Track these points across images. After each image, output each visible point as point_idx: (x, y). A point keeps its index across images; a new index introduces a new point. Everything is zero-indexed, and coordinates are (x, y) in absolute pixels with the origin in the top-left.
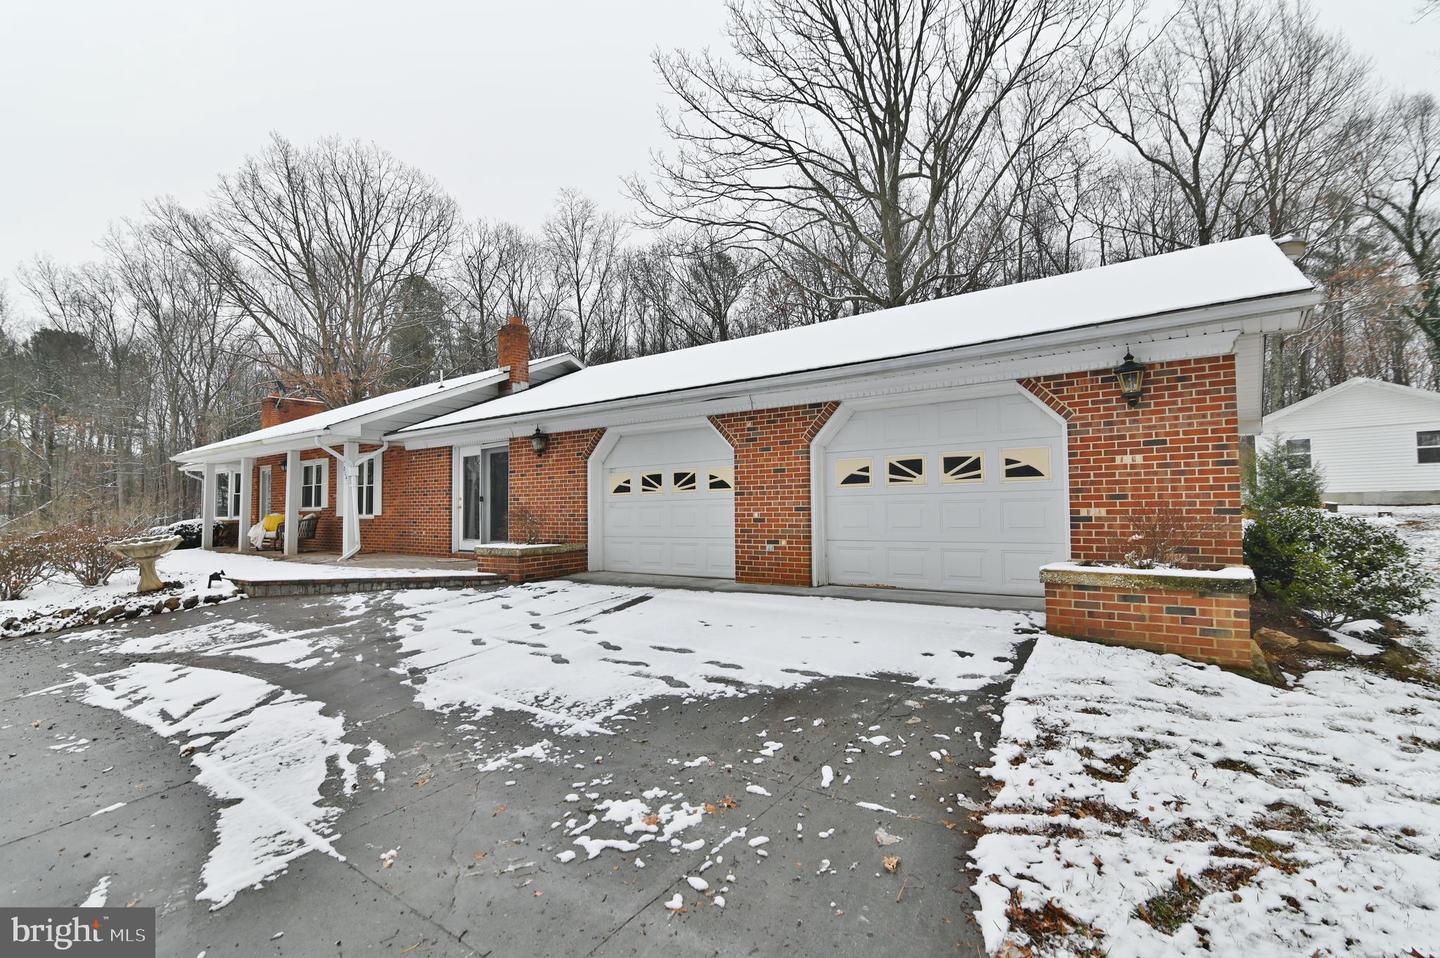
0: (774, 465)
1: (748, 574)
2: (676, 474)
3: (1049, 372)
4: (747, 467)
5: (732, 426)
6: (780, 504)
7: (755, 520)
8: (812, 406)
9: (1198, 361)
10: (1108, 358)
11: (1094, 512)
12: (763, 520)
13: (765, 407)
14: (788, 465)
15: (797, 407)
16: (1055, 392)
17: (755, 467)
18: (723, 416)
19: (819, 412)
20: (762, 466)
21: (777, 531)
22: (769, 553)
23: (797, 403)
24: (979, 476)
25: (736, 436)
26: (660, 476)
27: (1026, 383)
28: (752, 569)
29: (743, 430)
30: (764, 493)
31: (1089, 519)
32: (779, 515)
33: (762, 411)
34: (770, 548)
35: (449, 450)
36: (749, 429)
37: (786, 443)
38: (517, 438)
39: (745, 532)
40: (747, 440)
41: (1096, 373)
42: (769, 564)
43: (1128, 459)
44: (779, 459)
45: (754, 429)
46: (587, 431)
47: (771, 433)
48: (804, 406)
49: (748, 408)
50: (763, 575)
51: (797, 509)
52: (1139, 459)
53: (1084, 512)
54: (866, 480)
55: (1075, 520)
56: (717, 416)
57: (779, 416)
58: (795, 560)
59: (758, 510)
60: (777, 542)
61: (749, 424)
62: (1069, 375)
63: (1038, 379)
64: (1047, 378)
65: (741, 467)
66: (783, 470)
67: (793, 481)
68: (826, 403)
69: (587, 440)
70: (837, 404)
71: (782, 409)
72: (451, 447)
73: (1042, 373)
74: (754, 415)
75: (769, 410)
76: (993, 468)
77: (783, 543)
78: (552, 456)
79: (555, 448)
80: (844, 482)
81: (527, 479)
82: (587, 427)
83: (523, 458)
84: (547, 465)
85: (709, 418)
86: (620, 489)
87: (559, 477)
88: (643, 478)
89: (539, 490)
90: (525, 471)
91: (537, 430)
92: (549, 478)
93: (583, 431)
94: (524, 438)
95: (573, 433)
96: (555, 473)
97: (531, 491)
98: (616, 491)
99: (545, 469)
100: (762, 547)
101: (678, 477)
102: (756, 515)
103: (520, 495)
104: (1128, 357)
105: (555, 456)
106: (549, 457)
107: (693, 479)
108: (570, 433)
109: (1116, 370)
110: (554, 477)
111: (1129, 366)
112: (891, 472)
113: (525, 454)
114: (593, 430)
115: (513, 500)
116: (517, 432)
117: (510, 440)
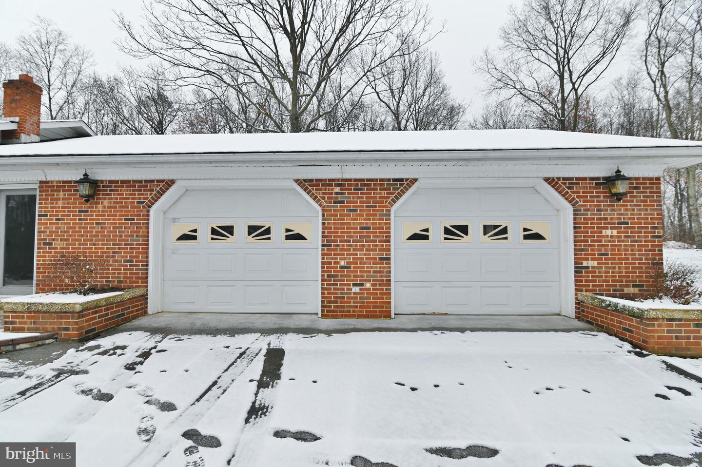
0: (360, 224)
1: (334, 311)
2: (249, 227)
3: (566, 175)
4: (335, 224)
5: (321, 189)
6: (365, 254)
7: (342, 267)
8: (394, 180)
9: (644, 179)
10: (602, 170)
11: (591, 263)
12: (350, 267)
13: (353, 177)
14: (373, 224)
15: (382, 180)
16: (569, 188)
17: (341, 224)
18: (311, 180)
19: (401, 185)
20: (350, 224)
21: (363, 276)
22: (355, 293)
23: (382, 177)
24: (506, 238)
25: (324, 198)
26: (232, 227)
27: (549, 180)
28: (337, 307)
29: (332, 194)
30: (351, 246)
31: (588, 267)
32: (365, 263)
33: (350, 180)
34: (356, 289)
36: (337, 193)
37: (371, 207)
38: (52, 182)
39: (330, 276)
40: (335, 202)
41: (592, 179)
42: (355, 302)
43: (609, 232)
44: (365, 219)
45: (342, 194)
46: (152, 181)
47: (358, 198)
48: (389, 180)
49: (339, 176)
50: (349, 311)
51: (381, 259)
52: (615, 232)
53: (585, 264)
54: (426, 238)
55: (578, 269)
56: (305, 180)
57: (365, 185)
58: (379, 298)
59: (345, 259)
60: (363, 285)
61: (337, 190)
62: (577, 179)
63: (559, 179)
64: (564, 179)
65: (328, 224)
66: (369, 228)
67: (377, 237)
68: (407, 180)
69: (152, 190)
70: (416, 180)
71: (368, 180)
73: (561, 175)
74: (341, 183)
75: (356, 180)
76: (515, 234)
77: (368, 285)
78: (102, 203)
79: (107, 195)
80: (409, 239)
81: (65, 224)
82: (152, 178)
83: (60, 203)
84: (95, 211)
85: (296, 181)
86: (184, 237)
87: (112, 224)
88: (213, 229)
89: (82, 236)
90: (62, 215)
91: (86, 175)
92: (97, 224)
93: (146, 181)
94: (64, 182)
95: (134, 181)
96: (106, 220)
97: (70, 236)
98: (179, 239)
99: (93, 215)
100: (348, 289)
101: (252, 229)
102: (342, 263)
103: (54, 240)
104: (618, 171)
105: (106, 203)
106: (98, 203)
107: (268, 231)
108: (129, 181)
109: (605, 178)
110: (104, 224)
111: (618, 176)
112: (445, 233)
113: (63, 199)
114: (158, 181)
115: (42, 244)
116: (52, 175)
117: (41, 183)
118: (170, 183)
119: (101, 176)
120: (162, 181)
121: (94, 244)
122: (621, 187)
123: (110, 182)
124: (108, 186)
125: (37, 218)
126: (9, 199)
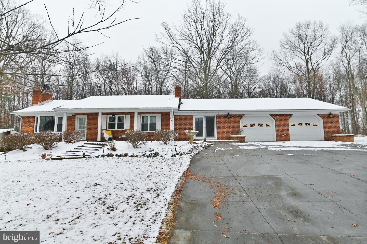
0: (283, 123)
1: (279, 140)
2: (258, 124)
3: (321, 113)
5: (275, 116)
8: (289, 114)
9: (336, 114)
11: (327, 130)
14: (285, 123)
15: (286, 115)
16: (322, 116)
17: (279, 123)
20: (281, 123)
21: (284, 133)
24: (310, 126)
25: (275, 118)
26: (255, 124)
27: (318, 115)
30: (281, 127)
32: (284, 130)
34: (283, 135)
37: (285, 120)
39: (277, 133)
40: (278, 119)
41: (326, 114)
42: (283, 138)
43: (330, 124)
47: (282, 118)
49: (278, 114)
50: (282, 140)
51: (287, 130)
52: (331, 124)
53: (326, 130)
54: (294, 126)
55: (324, 131)
56: (272, 115)
57: (283, 115)
58: (287, 137)
61: (278, 116)
62: (323, 114)
65: (277, 123)
67: (286, 125)
68: (291, 114)
70: (293, 114)
72: (193, 115)
73: (320, 113)
74: (279, 115)
75: (281, 115)
76: (312, 125)
77: (285, 135)
79: (231, 117)
80: (291, 126)
83: (221, 119)
85: (270, 115)
86: (245, 126)
87: (233, 123)
88: (251, 124)
89: (227, 126)
90: (222, 122)
91: (228, 114)
93: (239, 115)
94: (222, 115)
95: (237, 115)
97: (224, 126)
98: (244, 126)
99: (228, 122)
100: (281, 136)
101: (259, 124)
102: (280, 130)
103: (220, 127)
104: (331, 113)
105: (231, 119)
107: (262, 125)
108: (236, 115)
109: (328, 114)
110: (231, 123)
111: (331, 114)
112: (298, 125)
114: (242, 115)
115: (218, 127)
116: (220, 114)
117: (216, 115)
118: (244, 115)
119: (230, 114)
120: (243, 115)
121: (229, 127)
122: (331, 116)
123: (232, 115)
125: (216, 122)
126: (207, 118)
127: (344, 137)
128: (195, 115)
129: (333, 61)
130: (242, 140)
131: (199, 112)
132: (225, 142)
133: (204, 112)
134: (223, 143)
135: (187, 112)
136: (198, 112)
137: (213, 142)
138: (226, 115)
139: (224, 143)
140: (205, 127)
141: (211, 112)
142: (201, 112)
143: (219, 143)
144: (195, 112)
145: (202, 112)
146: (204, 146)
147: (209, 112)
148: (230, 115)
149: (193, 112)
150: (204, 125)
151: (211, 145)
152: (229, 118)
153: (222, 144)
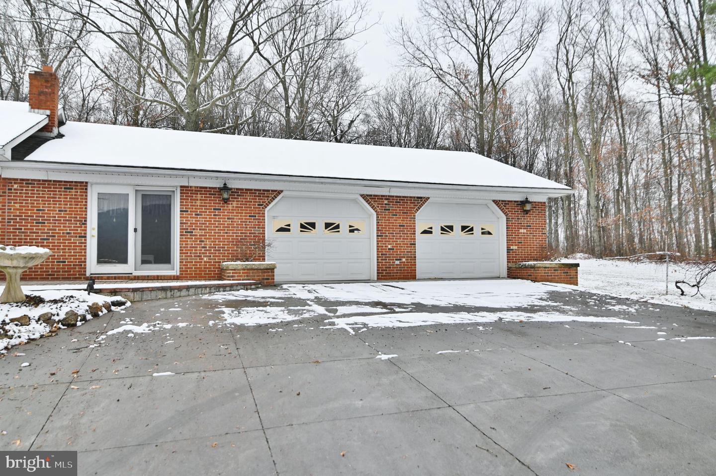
0: (399, 223)
1: (385, 276)
3: (503, 199)
4: (385, 223)
5: (377, 201)
6: (402, 241)
7: (389, 249)
8: (418, 198)
9: (538, 203)
10: (519, 198)
11: (515, 247)
12: (393, 249)
13: (395, 194)
14: (406, 223)
15: (411, 197)
16: (504, 206)
17: (389, 223)
18: (371, 195)
19: (421, 201)
20: (393, 223)
21: (401, 254)
22: (397, 265)
23: (411, 196)
24: (473, 234)
25: (378, 207)
26: (314, 223)
27: (495, 201)
28: (387, 273)
29: (383, 204)
30: (394, 236)
31: (513, 250)
32: (402, 247)
33: (393, 196)
34: (397, 262)
35: (84, 186)
36: (386, 204)
37: (405, 213)
38: (191, 187)
39: (382, 255)
40: (385, 210)
41: (515, 202)
42: (396, 270)
43: (522, 231)
44: (402, 221)
45: (389, 204)
46: (268, 191)
47: (398, 207)
48: (414, 197)
49: (387, 194)
50: (394, 276)
51: (410, 244)
52: (525, 231)
53: (512, 248)
54: (431, 233)
55: (509, 250)
56: (367, 195)
57: (402, 200)
58: (409, 268)
59: (390, 244)
60: (401, 260)
61: (386, 202)
62: (508, 201)
63: (500, 201)
64: (502, 201)
65: (381, 223)
66: (404, 226)
67: (409, 231)
68: (424, 198)
70: (429, 198)
71: (403, 197)
72: (87, 183)
73: (501, 199)
74: (389, 198)
75: (396, 197)
76: (477, 231)
77: (404, 260)
78: (231, 204)
79: (235, 198)
80: (422, 233)
81: (203, 218)
82: (269, 188)
83: (198, 203)
84: (226, 210)
85: (362, 195)
86: (281, 230)
87: (239, 219)
88: (301, 224)
89: (217, 227)
90: (200, 212)
91: (225, 184)
92: (228, 219)
93: (264, 190)
94: (201, 188)
95: (255, 190)
96: (235, 216)
97: (207, 227)
98: (278, 231)
99: (224, 213)
100: (393, 262)
101: (327, 225)
102: (390, 247)
103: (194, 229)
104: (527, 199)
105: (235, 204)
106: (229, 204)
107: (338, 227)
108: (251, 190)
109: (521, 202)
110: (234, 219)
111: (526, 201)
112: (442, 230)
113: (200, 200)
114: (272, 191)
115: (185, 232)
116: (194, 183)
117: (181, 187)
118: (280, 192)
119: (233, 185)
120: (275, 191)
121: (226, 233)
122: (528, 207)
123: (237, 189)
124: (236, 192)
125: (179, 212)
126: (145, 197)
127: (555, 270)
128: (97, 184)
129: (536, 69)
130: (263, 279)
131: (112, 173)
132: (188, 288)
133: (131, 174)
134: (178, 294)
135: (59, 171)
136: (106, 173)
137: (131, 295)
138: (215, 188)
139: (184, 293)
140: (135, 230)
141: (159, 175)
142: (119, 173)
143: (161, 295)
144: (93, 172)
145: (125, 174)
146: (62, 316)
147: (152, 175)
148: (231, 189)
149: (86, 172)
150: (134, 220)
151: (113, 308)
152: (226, 201)
153: (173, 297)
